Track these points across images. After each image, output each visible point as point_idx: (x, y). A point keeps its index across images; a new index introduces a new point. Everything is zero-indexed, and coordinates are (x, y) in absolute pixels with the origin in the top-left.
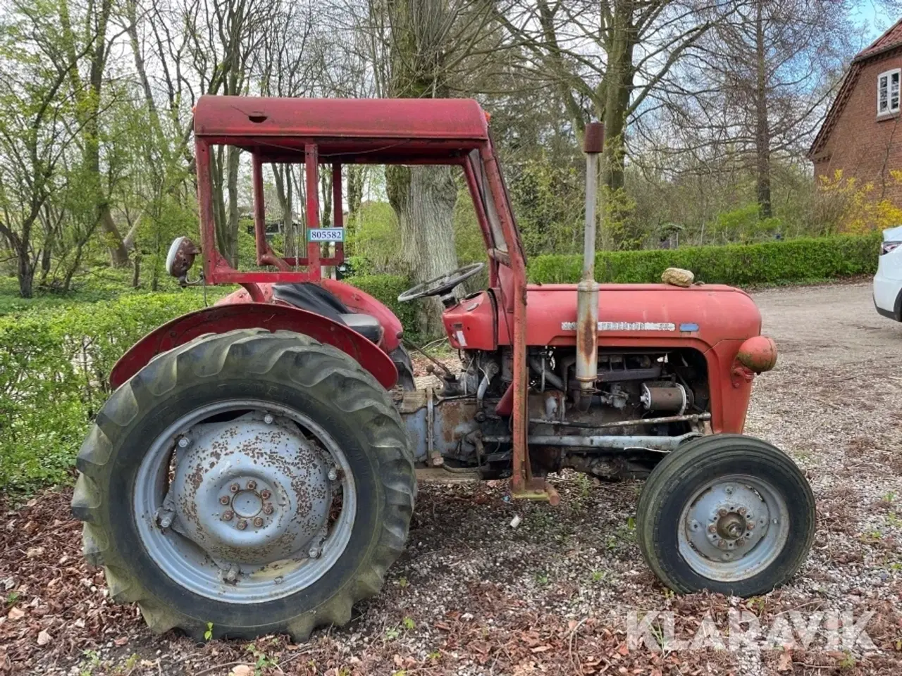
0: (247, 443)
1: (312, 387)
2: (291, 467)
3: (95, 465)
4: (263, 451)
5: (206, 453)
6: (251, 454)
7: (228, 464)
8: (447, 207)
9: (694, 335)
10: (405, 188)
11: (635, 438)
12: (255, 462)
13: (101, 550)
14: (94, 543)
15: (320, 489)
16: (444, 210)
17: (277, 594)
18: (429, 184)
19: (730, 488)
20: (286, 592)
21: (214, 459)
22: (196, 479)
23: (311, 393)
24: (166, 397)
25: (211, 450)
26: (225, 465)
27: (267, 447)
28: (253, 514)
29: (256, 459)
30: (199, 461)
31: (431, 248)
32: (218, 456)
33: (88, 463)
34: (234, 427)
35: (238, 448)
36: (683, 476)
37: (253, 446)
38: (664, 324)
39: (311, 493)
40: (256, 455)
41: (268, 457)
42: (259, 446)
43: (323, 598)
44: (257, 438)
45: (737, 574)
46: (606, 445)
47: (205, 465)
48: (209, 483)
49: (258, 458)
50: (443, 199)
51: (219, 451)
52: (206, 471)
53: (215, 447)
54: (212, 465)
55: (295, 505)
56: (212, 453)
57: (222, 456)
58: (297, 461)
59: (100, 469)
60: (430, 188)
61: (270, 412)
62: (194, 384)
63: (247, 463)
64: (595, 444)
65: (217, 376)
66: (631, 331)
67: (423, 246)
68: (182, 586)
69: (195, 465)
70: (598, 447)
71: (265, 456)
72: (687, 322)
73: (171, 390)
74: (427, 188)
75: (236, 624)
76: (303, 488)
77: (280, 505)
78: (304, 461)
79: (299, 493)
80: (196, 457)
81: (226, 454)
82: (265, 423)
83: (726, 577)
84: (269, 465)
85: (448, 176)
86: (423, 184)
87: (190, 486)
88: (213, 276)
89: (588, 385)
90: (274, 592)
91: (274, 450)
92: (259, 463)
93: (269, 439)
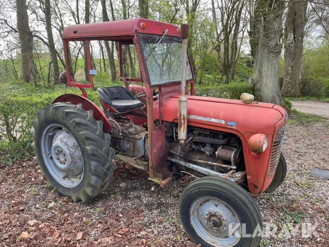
0: (61, 138)
1: (70, 124)
2: (70, 148)
4: (64, 141)
6: (61, 141)
8: (275, 55)
9: (234, 127)
10: (256, 48)
11: (205, 169)
15: (79, 157)
16: (273, 57)
17: (70, 186)
18: (266, 46)
19: (217, 203)
20: (72, 186)
25: (55, 138)
26: (56, 143)
27: (65, 140)
28: (63, 160)
31: (264, 74)
38: (220, 120)
39: (76, 158)
42: (64, 139)
43: (78, 192)
44: (64, 137)
45: (218, 244)
46: (194, 169)
48: (53, 147)
50: (272, 52)
54: (54, 142)
55: (70, 161)
58: (72, 147)
60: (267, 48)
63: (59, 144)
64: (190, 167)
66: (205, 121)
67: (260, 73)
68: (52, 175)
71: (64, 143)
72: (231, 121)
74: (266, 47)
75: (61, 191)
76: (73, 155)
78: (75, 147)
79: (71, 157)
81: (57, 140)
84: (64, 146)
85: (277, 42)
86: (264, 46)
88: (69, 84)
91: (67, 142)
92: (62, 144)
93: (67, 138)
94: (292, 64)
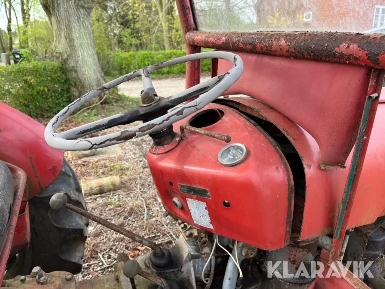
8: (86, 13)
31: (77, 43)
50: (82, 7)
67: (70, 41)
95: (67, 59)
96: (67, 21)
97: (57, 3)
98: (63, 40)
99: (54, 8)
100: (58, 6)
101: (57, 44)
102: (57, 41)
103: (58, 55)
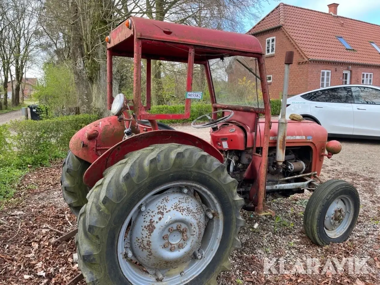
0: (175, 205)
1: (212, 172)
2: (196, 215)
3: (99, 228)
4: (184, 208)
5: (154, 213)
6: (180, 210)
7: (169, 217)
9: (311, 141)
11: (292, 184)
12: (182, 214)
13: (98, 278)
14: (93, 274)
15: (204, 224)
17: (184, 282)
19: (337, 201)
20: (189, 279)
21: (160, 216)
22: (151, 228)
23: (211, 175)
24: (143, 184)
25: (157, 211)
26: (168, 218)
27: (185, 205)
28: (177, 242)
29: (182, 212)
30: (150, 218)
32: (162, 214)
33: (96, 227)
34: (166, 197)
35: (172, 208)
36: (328, 198)
37: (179, 206)
39: (202, 226)
40: (182, 211)
41: (186, 211)
42: (181, 205)
44: (179, 201)
45: (338, 234)
46: (281, 188)
47: (156, 219)
48: (160, 229)
49: (183, 212)
51: (162, 211)
52: (157, 222)
53: (159, 209)
54: (160, 219)
55: (198, 235)
56: (158, 213)
57: (165, 213)
58: (197, 211)
59: (102, 229)
61: (187, 187)
62: (158, 175)
63: (179, 215)
65: (169, 170)
69: (148, 219)
70: (278, 189)
72: (309, 135)
73: (146, 180)
76: (200, 224)
77: (192, 235)
78: (199, 211)
79: (199, 227)
80: (148, 216)
81: (167, 212)
82: (184, 193)
83: (334, 236)
84: (188, 215)
87: (146, 232)
88: (140, 116)
89: (281, 164)
90: (183, 281)
91: (188, 207)
92: (184, 215)
93: (184, 201)
94: (86, 92)
95: (103, 112)
96: (105, 88)
97: (100, 76)
98: (101, 100)
99: (96, 80)
100: (99, 78)
101: (96, 103)
102: (96, 101)
103: (96, 110)
